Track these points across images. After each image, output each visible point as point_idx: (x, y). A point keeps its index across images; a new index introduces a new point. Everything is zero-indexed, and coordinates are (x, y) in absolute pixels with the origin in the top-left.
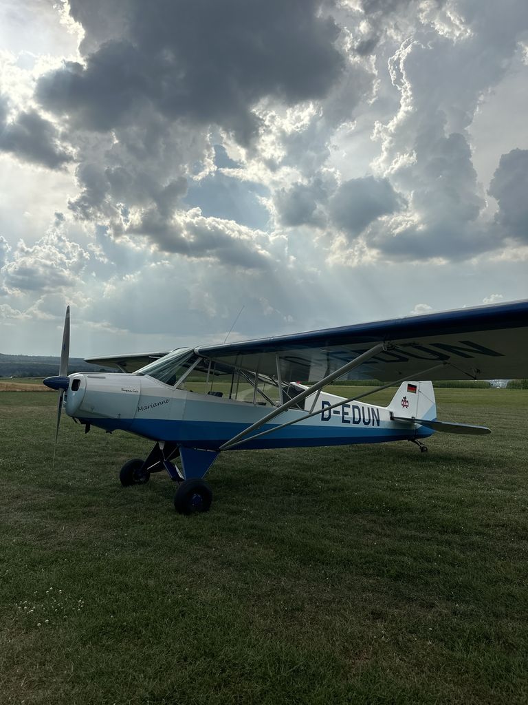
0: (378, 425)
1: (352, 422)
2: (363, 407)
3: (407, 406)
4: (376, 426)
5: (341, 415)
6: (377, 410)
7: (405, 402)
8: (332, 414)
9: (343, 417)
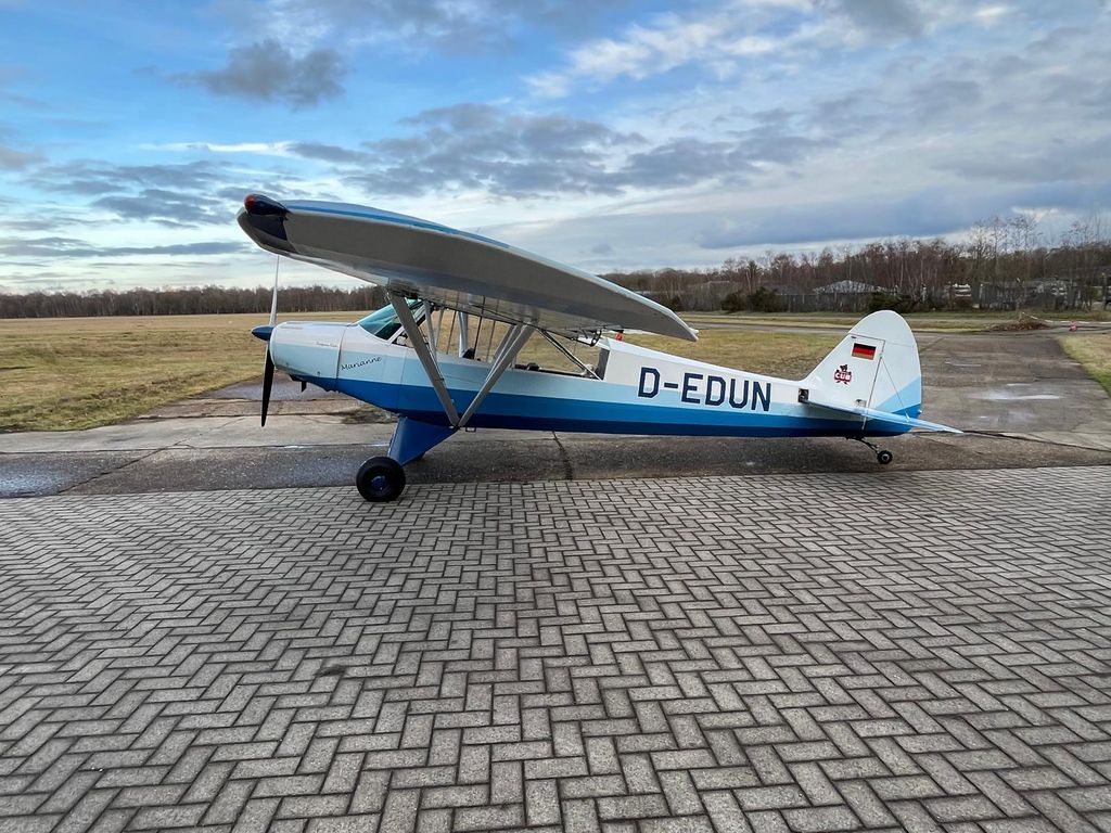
0: (766, 408)
1: (703, 400)
2: (733, 381)
3: (846, 381)
4: (759, 409)
5: (681, 389)
6: (769, 386)
7: (843, 374)
8: (661, 386)
9: (685, 393)
